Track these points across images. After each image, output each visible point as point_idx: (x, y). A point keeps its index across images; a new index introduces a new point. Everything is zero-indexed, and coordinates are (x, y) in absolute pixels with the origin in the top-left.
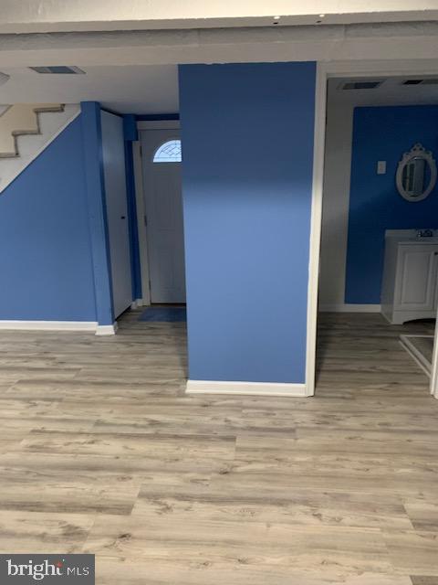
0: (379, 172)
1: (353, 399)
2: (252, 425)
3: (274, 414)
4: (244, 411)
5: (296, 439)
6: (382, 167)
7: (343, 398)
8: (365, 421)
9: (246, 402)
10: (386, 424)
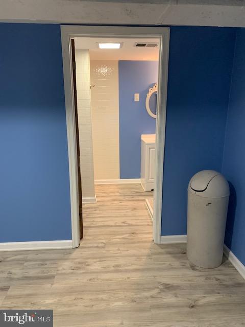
0: (135, 100)
1: (103, 247)
2: (27, 275)
3: (46, 264)
4: (26, 264)
5: (52, 284)
6: (137, 97)
7: (97, 247)
8: (105, 264)
9: (30, 256)
10: (117, 266)
